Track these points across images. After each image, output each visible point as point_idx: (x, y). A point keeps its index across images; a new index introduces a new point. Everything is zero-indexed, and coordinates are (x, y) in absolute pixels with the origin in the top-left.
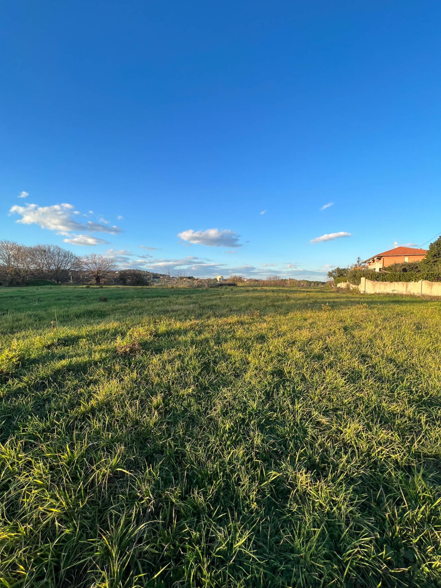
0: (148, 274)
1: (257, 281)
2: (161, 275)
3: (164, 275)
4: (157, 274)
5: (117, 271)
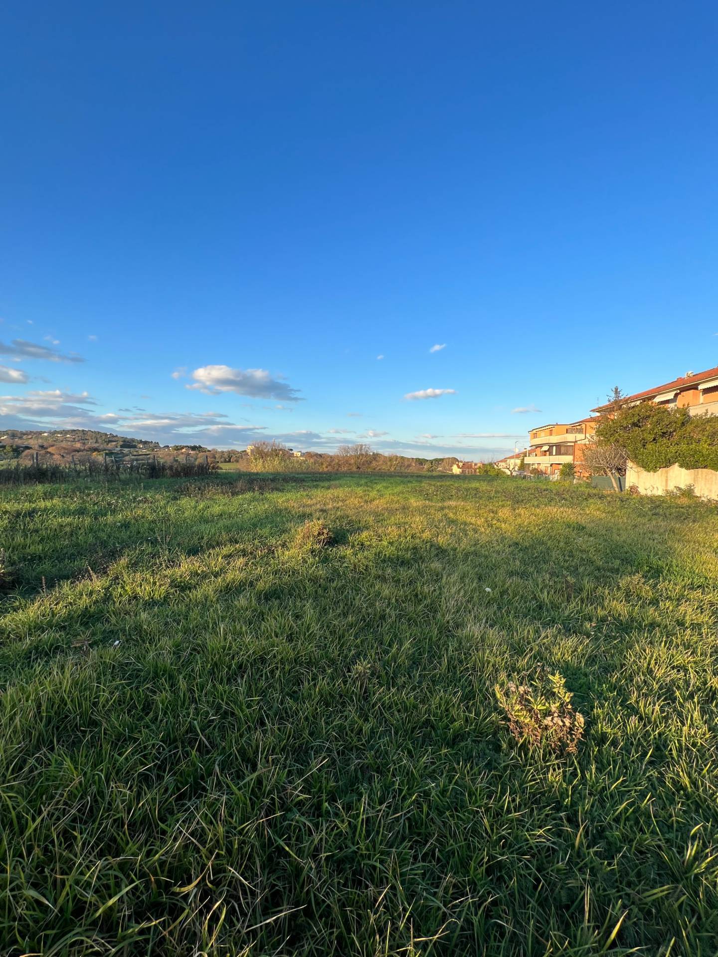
0: (114, 439)
1: (320, 455)
2: (141, 442)
3: (145, 443)
4: (133, 440)
5: (45, 432)
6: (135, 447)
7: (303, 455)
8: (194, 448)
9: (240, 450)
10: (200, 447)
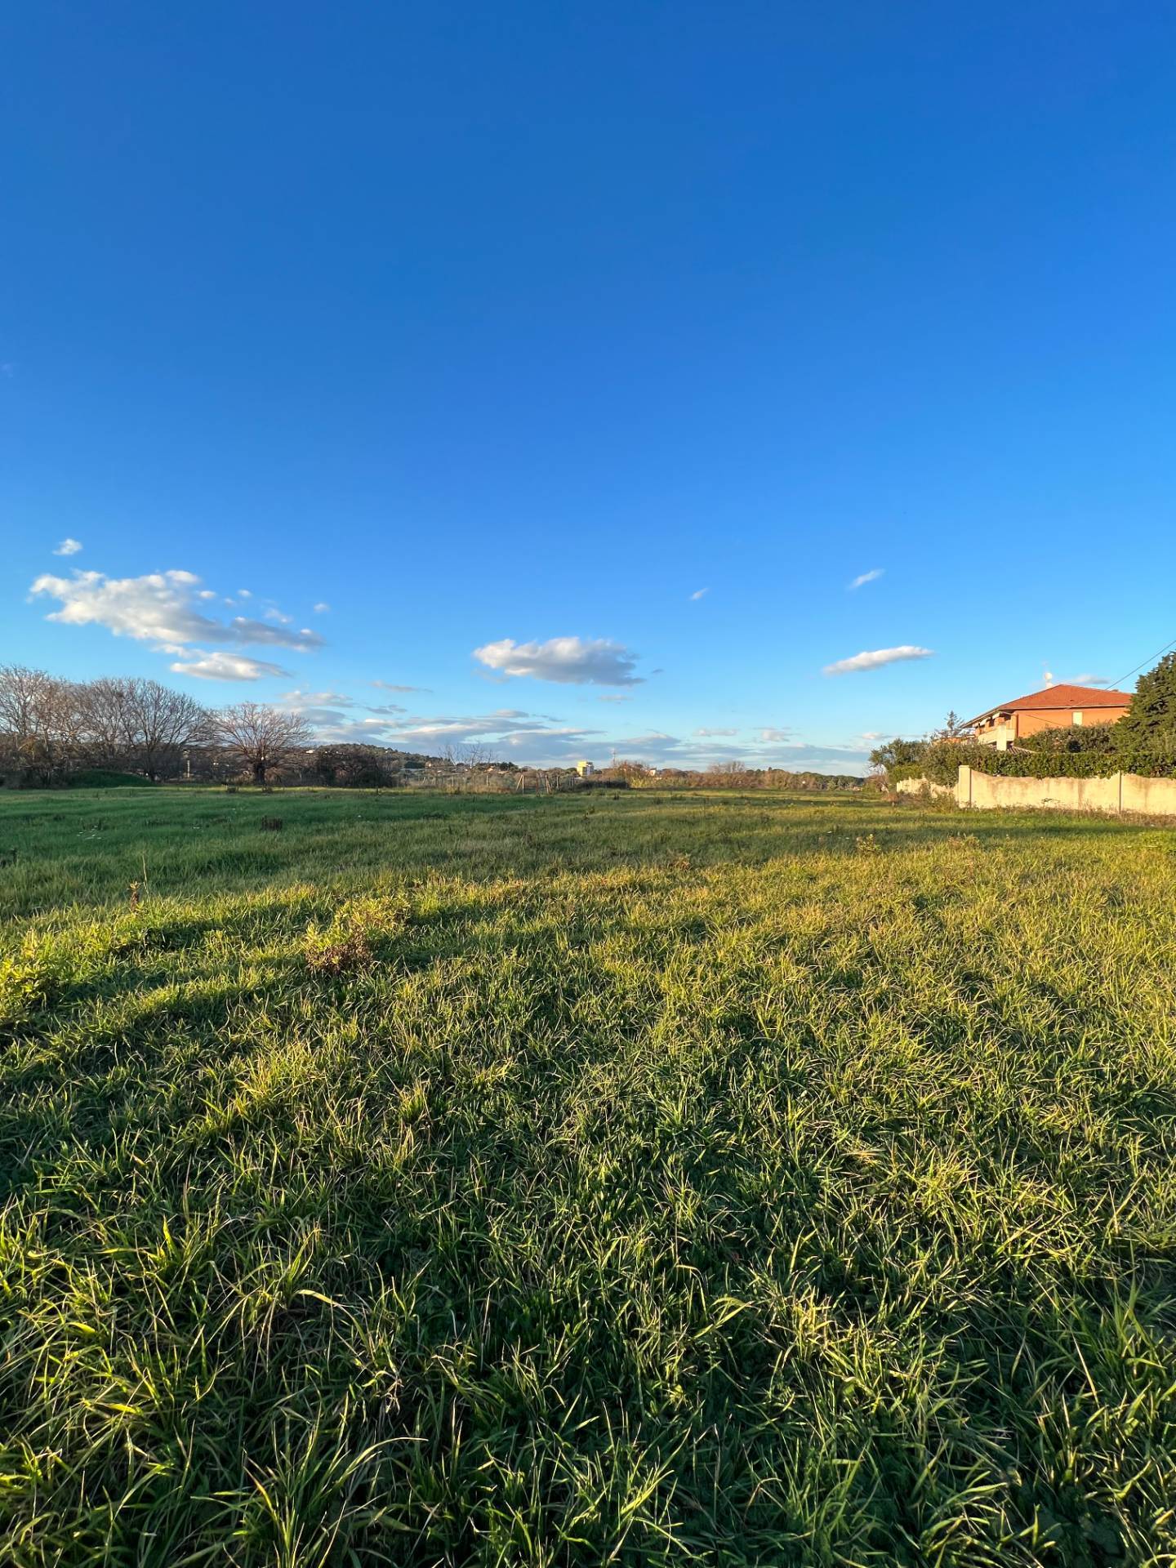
0: (393, 756)
1: (683, 774)
2: (428, 759)
3: (435, 759)
4: (417, 757)
5: (310, 749)
6: (422, 766)
7: (659, 773)
8: (504, 767)
9: (565, 768)
10: (511, 765)
